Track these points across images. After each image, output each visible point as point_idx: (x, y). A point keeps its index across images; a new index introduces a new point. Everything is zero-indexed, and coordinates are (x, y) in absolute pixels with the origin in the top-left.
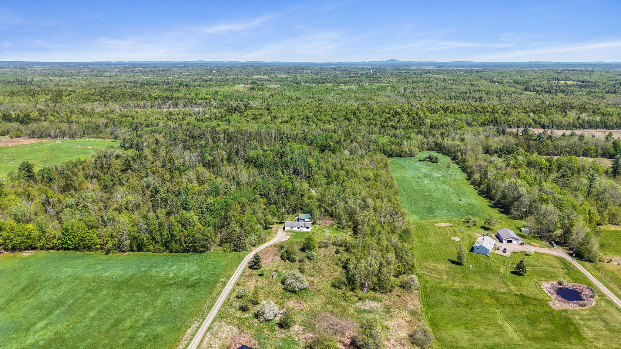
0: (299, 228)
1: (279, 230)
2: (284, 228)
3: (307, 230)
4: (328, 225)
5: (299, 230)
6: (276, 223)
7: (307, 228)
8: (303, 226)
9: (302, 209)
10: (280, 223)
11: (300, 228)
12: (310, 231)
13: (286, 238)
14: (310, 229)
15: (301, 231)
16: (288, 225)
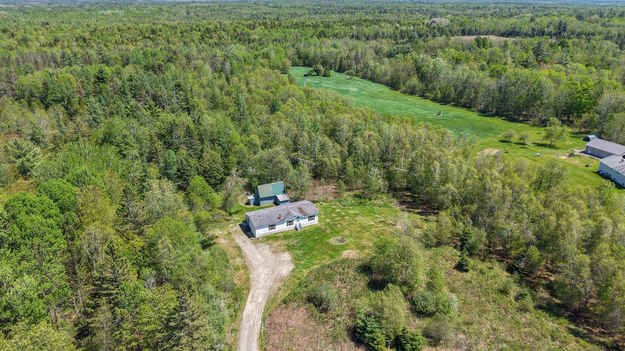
1: (239, 242)
3: (312, 222)
5: (293, 227)
7: (311, 217)
12: (317, 223)
13: (286, 263)
14: (316, 218)
15: (299, 229)
16: (263, 223)
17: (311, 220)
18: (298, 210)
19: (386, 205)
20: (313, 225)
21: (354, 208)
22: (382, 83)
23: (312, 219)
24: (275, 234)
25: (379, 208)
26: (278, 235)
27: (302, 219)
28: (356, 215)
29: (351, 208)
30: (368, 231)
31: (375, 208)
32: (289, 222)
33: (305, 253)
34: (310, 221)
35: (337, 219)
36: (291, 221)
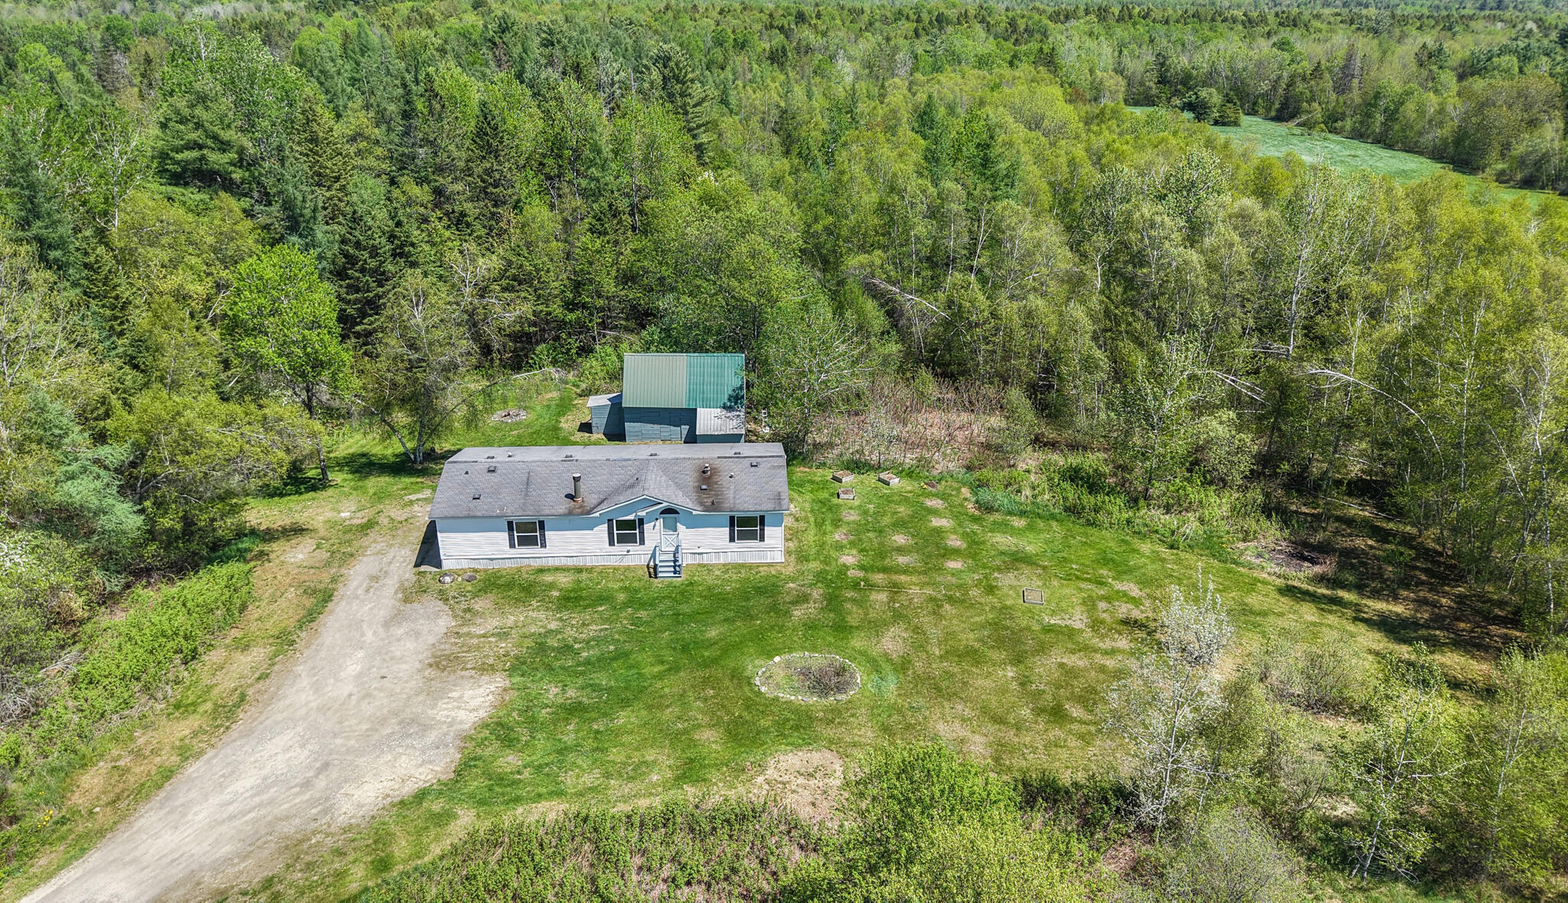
0: (627, 531)
1: (358, 573)
2: (428, 552)
3: (747, 552)
4: (945, 463)
5: (636, 556)
6: (363, 466)
7: (747, 526)
8: (683, 500)
9: (641, 317)
10: (403, 466)
11: (654, 532)
12: (779, 557)
13: (433, 736)
14: (774, 535)
15: (666, 573)
16: (481, 508)
17: (744, 536)
18: (690, 479)
19: (1211, 545)
20: (750, 567)
21: (1031, 527)
22: (1421, 153)
23: (751, 536)
24: (541, 571)
25: (1164, 552)
26: (548, 578)
27: (693, 523)
28: (1017, 560)
29: (1019, 523)
30: (1018, 660)
31: (1146, 547)
32: (623, 525)
33: (575, 710)
34: (739, 545)
35: (902, 560)
36: (629, 525)
